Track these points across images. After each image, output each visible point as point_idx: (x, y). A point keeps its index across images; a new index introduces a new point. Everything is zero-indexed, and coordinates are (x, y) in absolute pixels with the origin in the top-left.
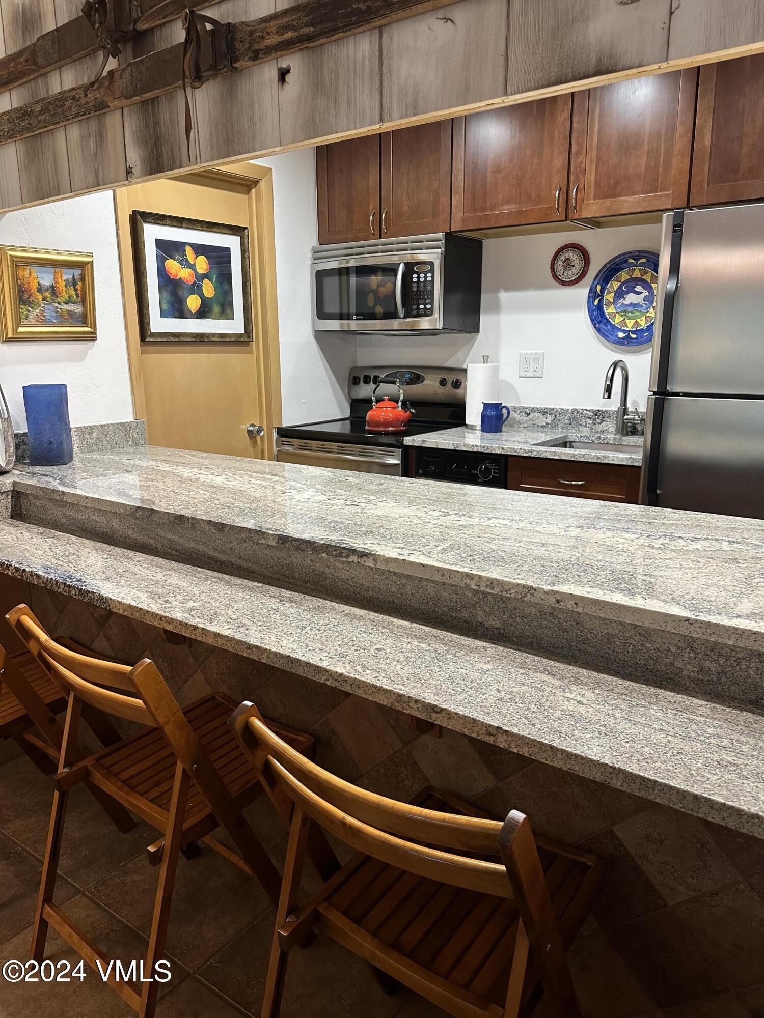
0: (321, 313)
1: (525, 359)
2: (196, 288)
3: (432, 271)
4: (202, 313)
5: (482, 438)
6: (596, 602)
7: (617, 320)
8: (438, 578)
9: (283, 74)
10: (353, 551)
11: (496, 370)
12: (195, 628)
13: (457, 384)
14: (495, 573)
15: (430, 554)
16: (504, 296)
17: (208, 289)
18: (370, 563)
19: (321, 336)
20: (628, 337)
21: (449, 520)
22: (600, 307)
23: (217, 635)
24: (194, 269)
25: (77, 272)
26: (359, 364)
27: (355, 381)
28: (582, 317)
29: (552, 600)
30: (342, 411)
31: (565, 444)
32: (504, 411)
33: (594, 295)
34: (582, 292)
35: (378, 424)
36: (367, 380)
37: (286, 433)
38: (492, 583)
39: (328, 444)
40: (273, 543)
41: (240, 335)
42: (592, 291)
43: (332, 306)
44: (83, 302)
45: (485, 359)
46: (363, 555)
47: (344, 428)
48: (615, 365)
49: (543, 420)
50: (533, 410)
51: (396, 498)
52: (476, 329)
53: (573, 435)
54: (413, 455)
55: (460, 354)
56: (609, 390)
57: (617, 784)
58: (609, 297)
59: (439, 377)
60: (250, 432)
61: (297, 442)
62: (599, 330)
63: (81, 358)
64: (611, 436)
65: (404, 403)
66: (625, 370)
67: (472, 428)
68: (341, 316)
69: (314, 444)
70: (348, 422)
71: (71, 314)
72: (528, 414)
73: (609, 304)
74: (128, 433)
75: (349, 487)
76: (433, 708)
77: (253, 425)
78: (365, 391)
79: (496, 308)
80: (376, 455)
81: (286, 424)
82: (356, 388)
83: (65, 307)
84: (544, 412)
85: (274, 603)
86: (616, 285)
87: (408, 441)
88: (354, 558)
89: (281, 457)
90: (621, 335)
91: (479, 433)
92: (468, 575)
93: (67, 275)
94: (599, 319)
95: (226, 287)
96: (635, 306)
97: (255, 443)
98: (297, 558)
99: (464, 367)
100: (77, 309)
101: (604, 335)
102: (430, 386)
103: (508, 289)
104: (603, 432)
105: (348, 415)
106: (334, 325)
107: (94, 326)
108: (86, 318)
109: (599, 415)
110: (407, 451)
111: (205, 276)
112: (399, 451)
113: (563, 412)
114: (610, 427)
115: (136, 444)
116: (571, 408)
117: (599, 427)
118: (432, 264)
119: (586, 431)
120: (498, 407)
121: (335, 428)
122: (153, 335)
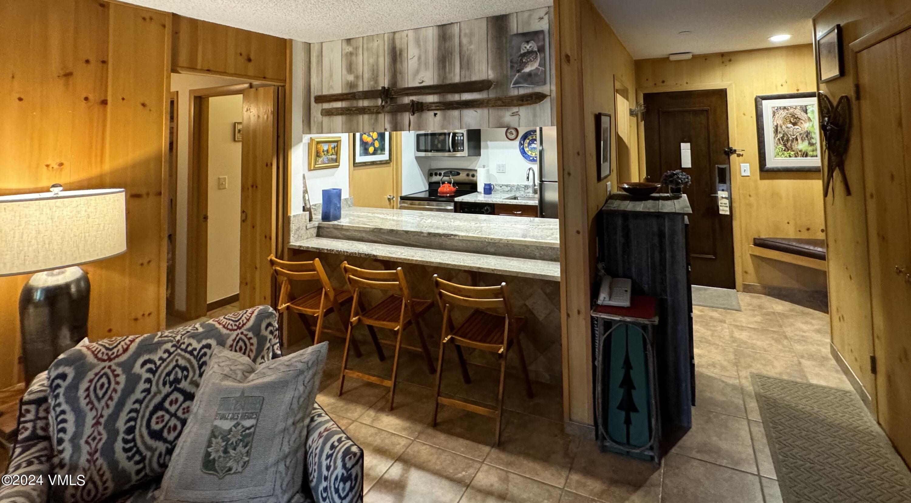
0: (418, 150)
1: (499, 166)
2: (373, 144)
3: (463, 136)
4: (374, 153)
5: (485, 197)
6: (516, 240)
7: (529, 153)
8: (477, 240)
9: (435, 114)
10: (452, 235)
11: (488, 171)
12: (409, 259)
13: (473, 176)
14: (492, 237)
15: (474, 234)
16: (489, 143)
17: (377, 144)
18: (457, 238)
19: (417, 158)
20: (533, 159)
21: (478, 225)
22: (523, 149)
23: (416, 260)
24: (372, 137)
25: (336, 144)
26: (433, 168)
27: (431, 175)
28: (518, 152)
29: (506, 242)
30: (425, 187)
31: (515, 198)
32: (492, 186)
33: (521, 144)
34: (517, 143)
35: (443, 193)
36: (436, 174)
37: (403, 198)
38: (492, 239)
39: (422, 202)
40: (426, 235)
41: (387, 160)
42: (520, 143)
43: (422, 147)
44: (337, 154)
45: (484, 167)
46: (455, 235)
47: (426, 195)
48: (530, 169)
49: (507, 189)
50: (503, 185)
51: (460, 220)
52: (479, 155)
53: (518, 194)
54: (458, 204)
55: (474, 164)
56: (528, 178)
57: (520, 275)
58: (526, 145)
59: (466, 173)
60: (389, 199)
61: (409, 202)
62: (523, 156)
63: (333, 175)
64: (531, 195)
65: (453, 184)
66: (533, 170)
67: (480, 193)
68: (426, 151)
69: (417, 202)
70: (428, 192)
71: (332, 159)
72: (501, 187)
73: (526, 147)
74: (347, 202)
75: (442, 218)
76: (479, 268)
77: (390, 196)
78: (435, 179)
79: (487, 147)
80: (444, 206)
81: (404, 194)
82: (431, 177)
83: (330, 157)
84: (507, 186)
85: (429, 252)
86: (528, 141)
87: (456, 199)
88: (452, 237)
89: (401, 208)
90: (531, 158)
91: (483, 195)
92: (486, 238)
93: (333, 145)
94: (523, 153)
95: (383, 143)
96: (534, 148)
97: (390, 204)
98: (433, 239)
99: (476, 169)
100: (334, 157)
101: (525, 158)
102: (463, 177)
103: (491, 141)
104: (528, 193)
105: (427, 188)
106: (423, 154)
107: (339, 163)
108: (336, 160)
109: (526, 187)
110: (456, 203)
111: (376, 139)
112: (453, 204)
113: (514, 186)
114: (530, 190)
115: (349, 206)
116: (516, 184)
117: (527, 191)
118: (463, 134)
119: (522, 193)
120: (490, 185)
121: (422, 195)
122: (357, 163)
